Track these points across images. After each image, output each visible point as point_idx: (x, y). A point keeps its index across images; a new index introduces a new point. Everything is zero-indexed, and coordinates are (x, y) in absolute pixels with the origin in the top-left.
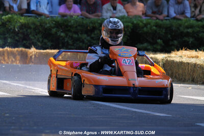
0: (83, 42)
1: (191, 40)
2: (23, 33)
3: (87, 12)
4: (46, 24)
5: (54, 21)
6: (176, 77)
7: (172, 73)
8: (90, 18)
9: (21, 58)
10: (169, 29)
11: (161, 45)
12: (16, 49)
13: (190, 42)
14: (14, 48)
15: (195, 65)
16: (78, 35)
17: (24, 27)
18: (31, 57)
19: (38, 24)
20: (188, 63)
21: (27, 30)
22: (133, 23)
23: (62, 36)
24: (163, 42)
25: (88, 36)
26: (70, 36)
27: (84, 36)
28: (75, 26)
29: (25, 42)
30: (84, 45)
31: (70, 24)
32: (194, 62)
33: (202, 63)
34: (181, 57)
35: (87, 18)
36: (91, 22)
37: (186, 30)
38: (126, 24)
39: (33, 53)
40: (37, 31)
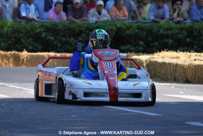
0: (71, 45)
1: (170, 41)
2: (15, 38)
3: (74, 17)
4: (36, 29)
5: (44, 26)
6: (159, 76)
7: (156, 73)
8: (77, 23)
9: (14, 60)
10: (150, 31)
11: (143, 46)
12: (9, 52)
13: (170, 44)
14: (8, 51)
15: (177, 65)
16: (66, 38)
17: (16, 32)
18: (23, 59)
19: (29, 28)
20: (170, 64)
21: (19, 35)
22: (116, 27)
23: (51, 40)
24: (145, 43)
25: (75, 39)
26: (58, 39)
27: (72, 39)
28: (63, 30)
29: (17, 46)
30: (72, 48)
31: (58, 28)
32: (176, 63)
33: (183, 63)
34: (163, 57)
35: (74, 22)
36: (78, 26)
37: (165, 32)
38: (110, 28)
39: (25, 56)
40: (28, 35)
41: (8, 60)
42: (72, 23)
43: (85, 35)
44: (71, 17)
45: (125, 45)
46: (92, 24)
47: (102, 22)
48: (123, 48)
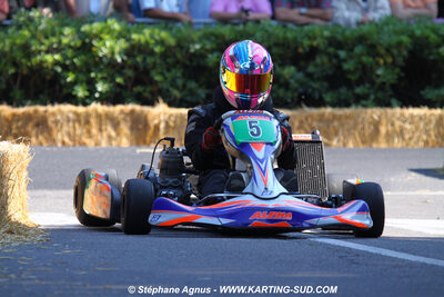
0: (286, 86)
4: (193, 43)
5: (213, 34)
9: (132, 128)
12: (119, 108)
14: (114, 104)
17: (136, 53)
18: (157, 128)
19: (172, 41)
21: (145, 60)
22: (412, 36)
25: (299, 70)
29: (139, 89)
30: (289, 94)
36: (307, 36)
38: (395, 39)
39: (162, 118)
40: (170, 60)
41: (116, 125)
43: (325, 59)
45: (437, 86)
47: (372, 22)
48: (430, 93)
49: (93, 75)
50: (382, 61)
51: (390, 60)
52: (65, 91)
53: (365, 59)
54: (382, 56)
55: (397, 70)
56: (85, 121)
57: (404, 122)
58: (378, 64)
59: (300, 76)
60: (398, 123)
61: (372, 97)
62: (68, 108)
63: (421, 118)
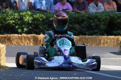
0: (76, 29)
8: (80, 13)
9: (33, 41)
12: (30, 35)
16: (72, 25)
17: (35, 20)
18: (40, 40)
19: (45, 17)
21: (37, 22)
22: (110, 16)
25: (79, 25)
27: (77, 25)
29: (35, 30)
30: (77, 32)
35: (78, 13)
36: (82, 16)
38: (105, 17)
39: (42, 38)
40: (44, 23)
41: (29, 40)
42: (77, 14)
43: (86, 22)
44: (76, 10)
45: (117, 30)
46: (92, 15)
48: (115, 32)
49: (23, 26)
50: (102, 23)
51: (104, 23)
52: (16, 30)
53: (97, 22)
54: (102, 22)
55: (106, 26)
56: (21, 39)
57: (108, 40)
58: (101, 24)
59: (80, 27)
60: (106, 40)
61: (99, 33)
62: (16, 35)
63: (112, 38)
